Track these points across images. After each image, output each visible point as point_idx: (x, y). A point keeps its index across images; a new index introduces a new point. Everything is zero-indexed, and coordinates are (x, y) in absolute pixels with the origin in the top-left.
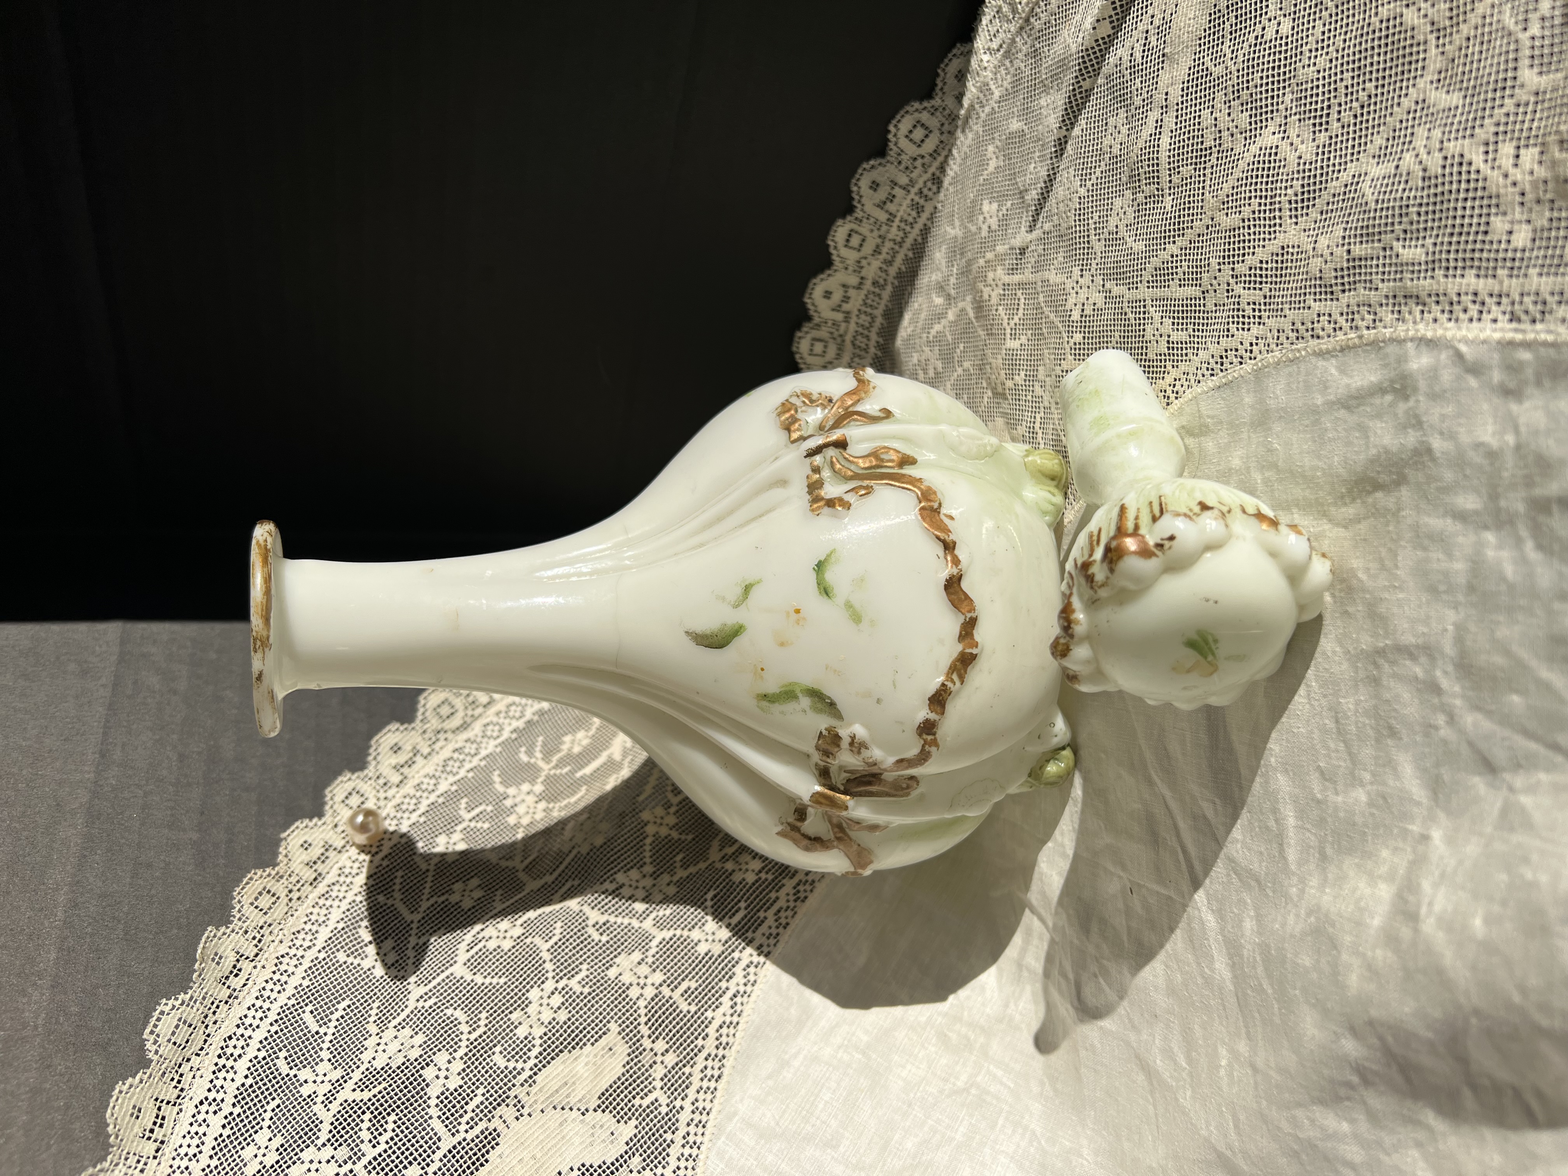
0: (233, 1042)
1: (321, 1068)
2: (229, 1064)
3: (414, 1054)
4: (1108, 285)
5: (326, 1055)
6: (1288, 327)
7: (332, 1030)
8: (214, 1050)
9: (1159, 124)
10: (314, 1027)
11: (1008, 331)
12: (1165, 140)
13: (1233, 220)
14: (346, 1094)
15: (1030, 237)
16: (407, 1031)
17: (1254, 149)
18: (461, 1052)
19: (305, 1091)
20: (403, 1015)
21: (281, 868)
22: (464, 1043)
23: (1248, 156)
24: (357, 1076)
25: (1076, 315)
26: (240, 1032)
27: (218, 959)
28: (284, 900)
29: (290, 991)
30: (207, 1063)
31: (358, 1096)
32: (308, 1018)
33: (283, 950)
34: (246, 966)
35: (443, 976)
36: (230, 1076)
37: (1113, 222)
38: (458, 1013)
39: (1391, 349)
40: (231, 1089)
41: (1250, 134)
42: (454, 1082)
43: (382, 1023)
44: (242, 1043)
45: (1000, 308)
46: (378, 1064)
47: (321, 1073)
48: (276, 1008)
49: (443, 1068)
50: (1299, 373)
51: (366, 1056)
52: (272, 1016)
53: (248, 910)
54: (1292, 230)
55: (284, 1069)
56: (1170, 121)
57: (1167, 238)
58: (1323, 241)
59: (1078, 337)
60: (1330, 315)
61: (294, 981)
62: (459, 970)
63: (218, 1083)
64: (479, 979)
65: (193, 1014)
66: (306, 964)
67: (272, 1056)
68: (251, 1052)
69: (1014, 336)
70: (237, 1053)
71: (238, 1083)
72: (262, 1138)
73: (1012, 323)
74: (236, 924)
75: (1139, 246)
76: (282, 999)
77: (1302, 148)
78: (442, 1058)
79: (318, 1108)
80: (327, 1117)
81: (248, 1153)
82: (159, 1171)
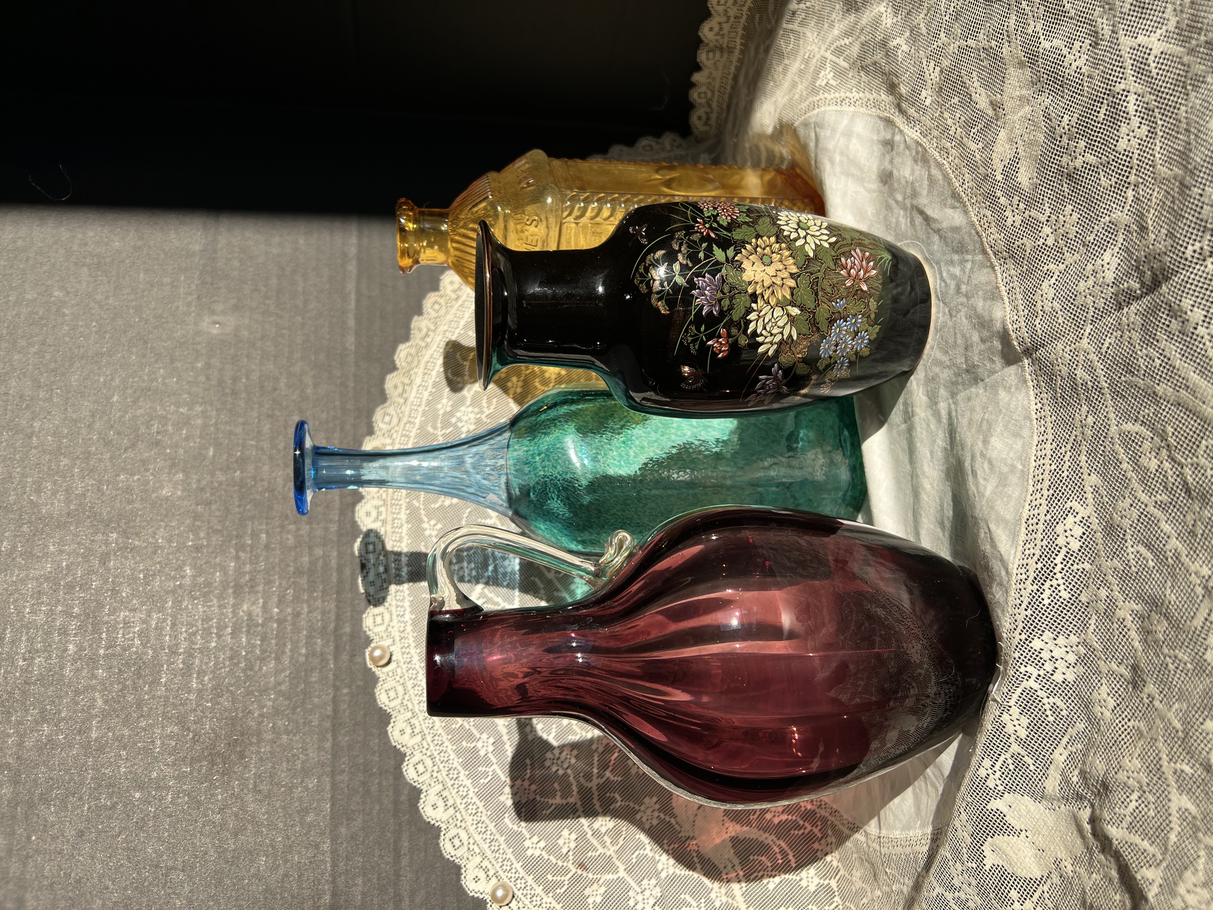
8: (422, 365)
21: (442, 292)
27: (420, 330)
28: (444, 308)
30: (420, 371)
33: (446, 328)
34: (430, 333)
40: (430, 382)
53: (430, 310)
65: (413, 351)
71: (433, 380)
72: (444, 401)
74: (425, 316)
81: (439, 406)
82: (407, 409)
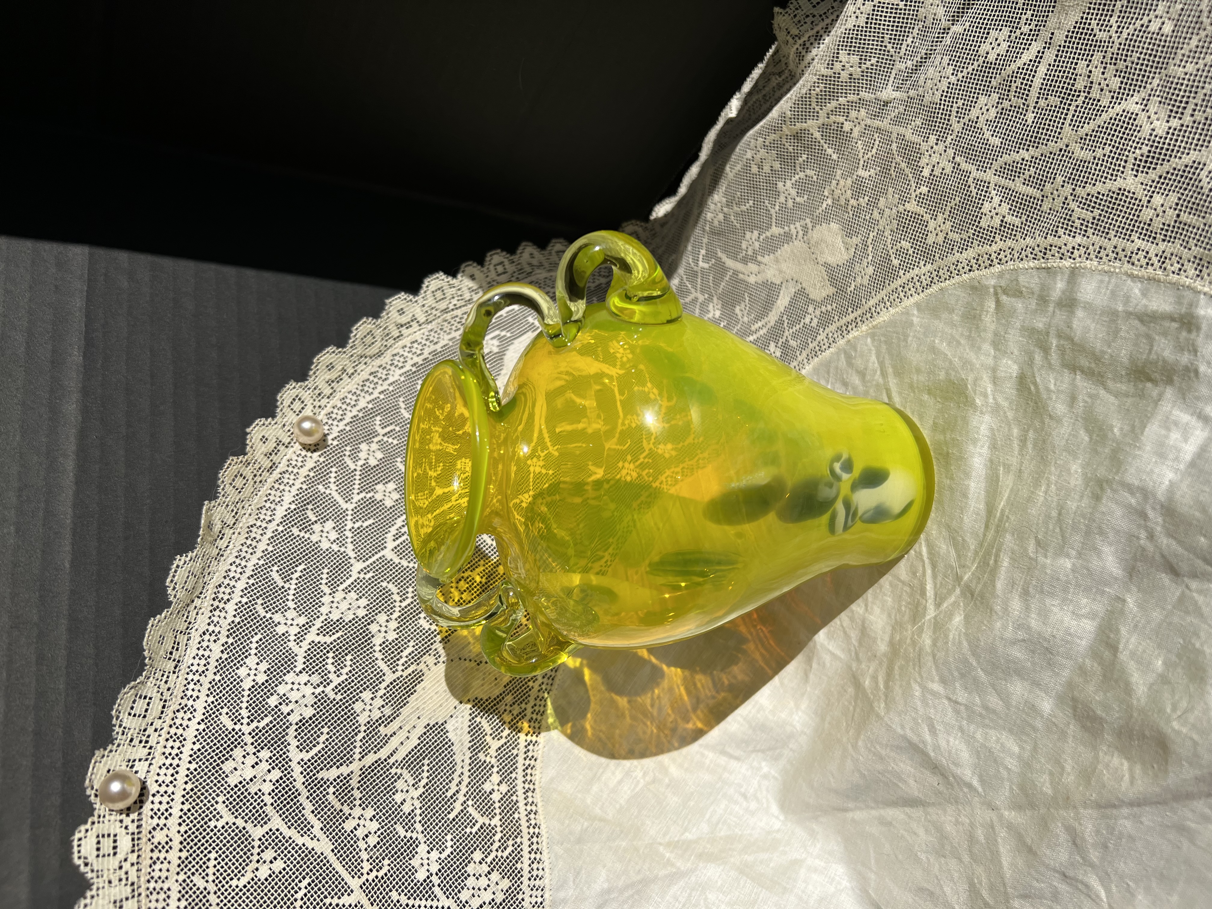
0: (222, 589)
1: (291, 614)
2: (221, 605)
3: (361, 613)
4: (958, 159)
5: (291, 604)
6: (1110, 248)
7: (293, 587)
8: (209, 593)
9: (1040, 55)
10: (280, 583)
11: (862, 162)
12: (1042, 69)
13: (1086, 155)
14: (312, 636)
15: (897, 94)
16: (353, 595)
17: (1118, 109)
18: (396, 615)
19: (280, 630)
20: (348, 582)
21: (248, 457)
22: (397, 609)
23: (1112, 113)
24: (318, 623)
25: (926, 172)
26: (227, 581)
27: (211, 526)
28: (250, 484)
29: (259, 554)
30: (206, 604)
31: (321, 639)
32: (275, 575)
33: (252, 521)
34: (227, 530)
35: (377, 556)
36: (223, 614)
37: (974, 113)
38: (391, 586)
39: (1188, 294)
40: (225, 624)
41: (1117, 97)
42: (392, 636)
43: (333, 588)
44: (228, 590)
45: (860, 142)
46: (335, 616)
47: (290, 618)
48: (250, 565)
49: (384, 625)
50: (1109, 282)
51: (324, 610)
52: (249, 573)
53: (229, 489)
54: (1130, 180)
55: (262, 613)
56: (1050, 56)
57: (1022, 145)
58: (1158, 200)
59: (924, 189)
60: (1147, 253)
61: (262, 546)
62: (388, 554)
63: (215, 619)
64: (405, 563)
65: (197, 567)
66: (269, 534)
67: (252, 603)
68: (236, 598)
69: (865, 168)
70: (226, 597)
71: (230, 619)
72: (251, 661)
73: (866, 157)
74: (221, 499)
75: (996, 141)
76: (254, 561)
77: (1157, 124)
78: (382, 618)
79: (291, 644)
80: (300, 652)
81: (242, 672)
82: (178, 682)
